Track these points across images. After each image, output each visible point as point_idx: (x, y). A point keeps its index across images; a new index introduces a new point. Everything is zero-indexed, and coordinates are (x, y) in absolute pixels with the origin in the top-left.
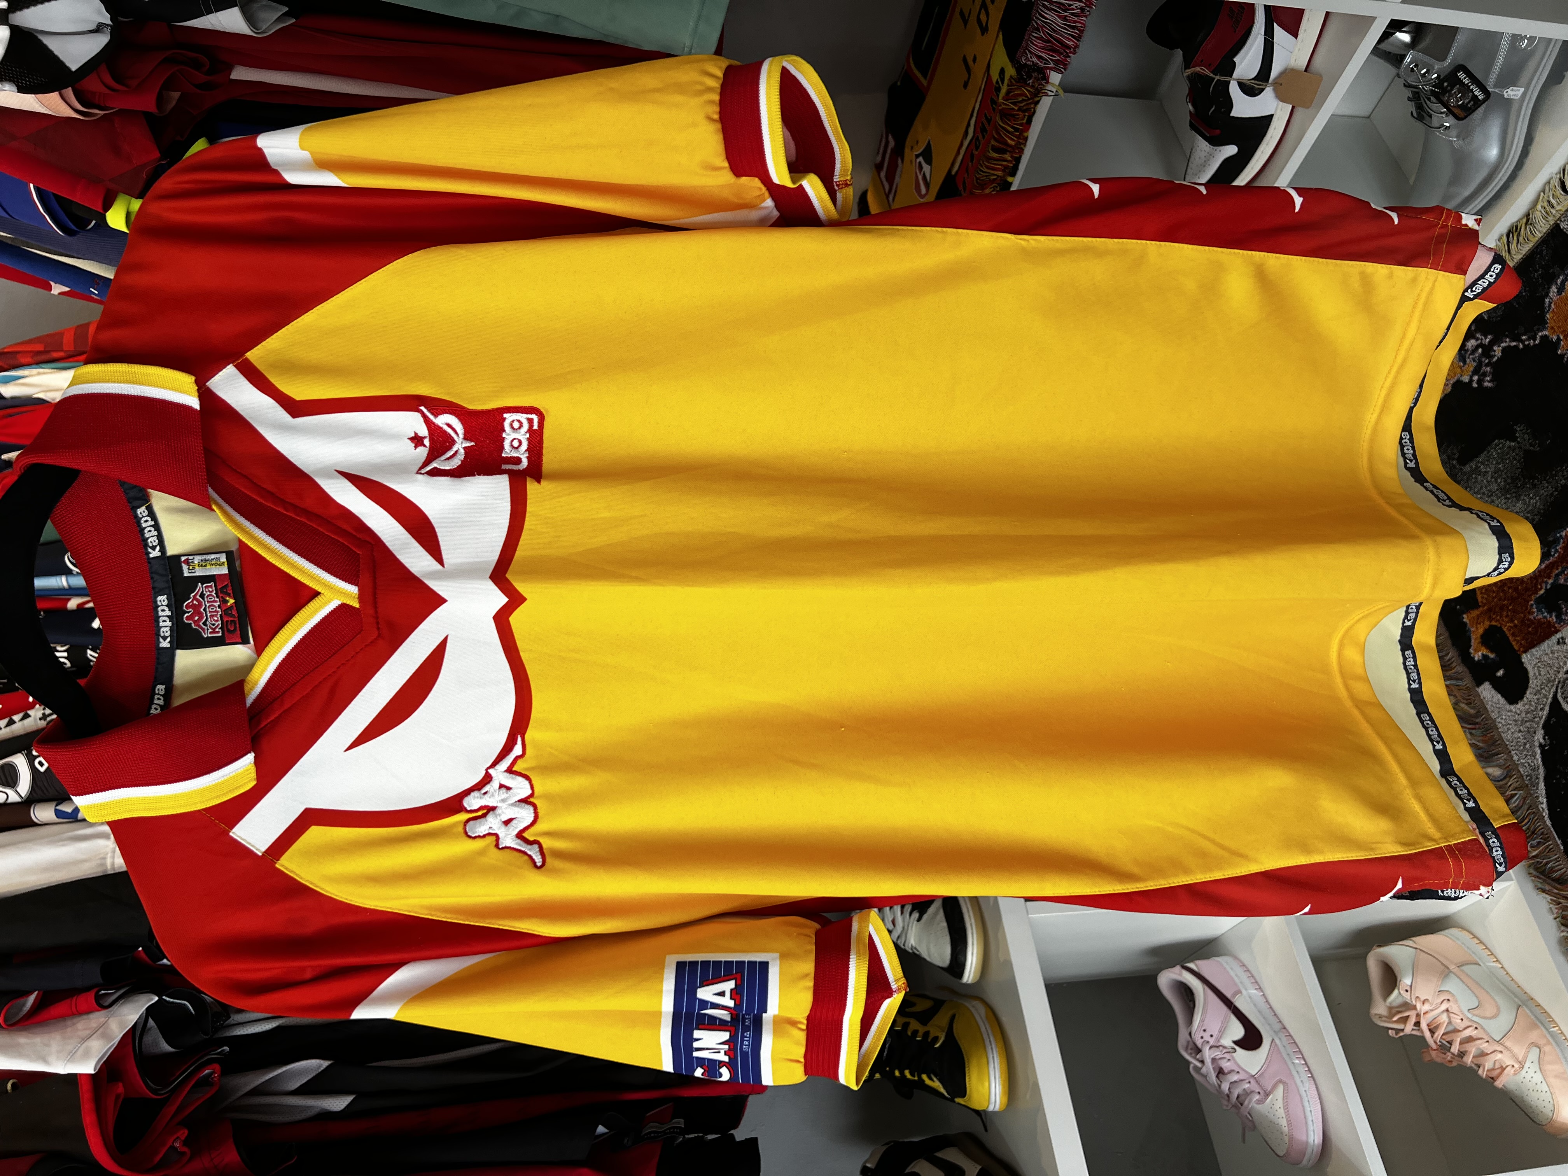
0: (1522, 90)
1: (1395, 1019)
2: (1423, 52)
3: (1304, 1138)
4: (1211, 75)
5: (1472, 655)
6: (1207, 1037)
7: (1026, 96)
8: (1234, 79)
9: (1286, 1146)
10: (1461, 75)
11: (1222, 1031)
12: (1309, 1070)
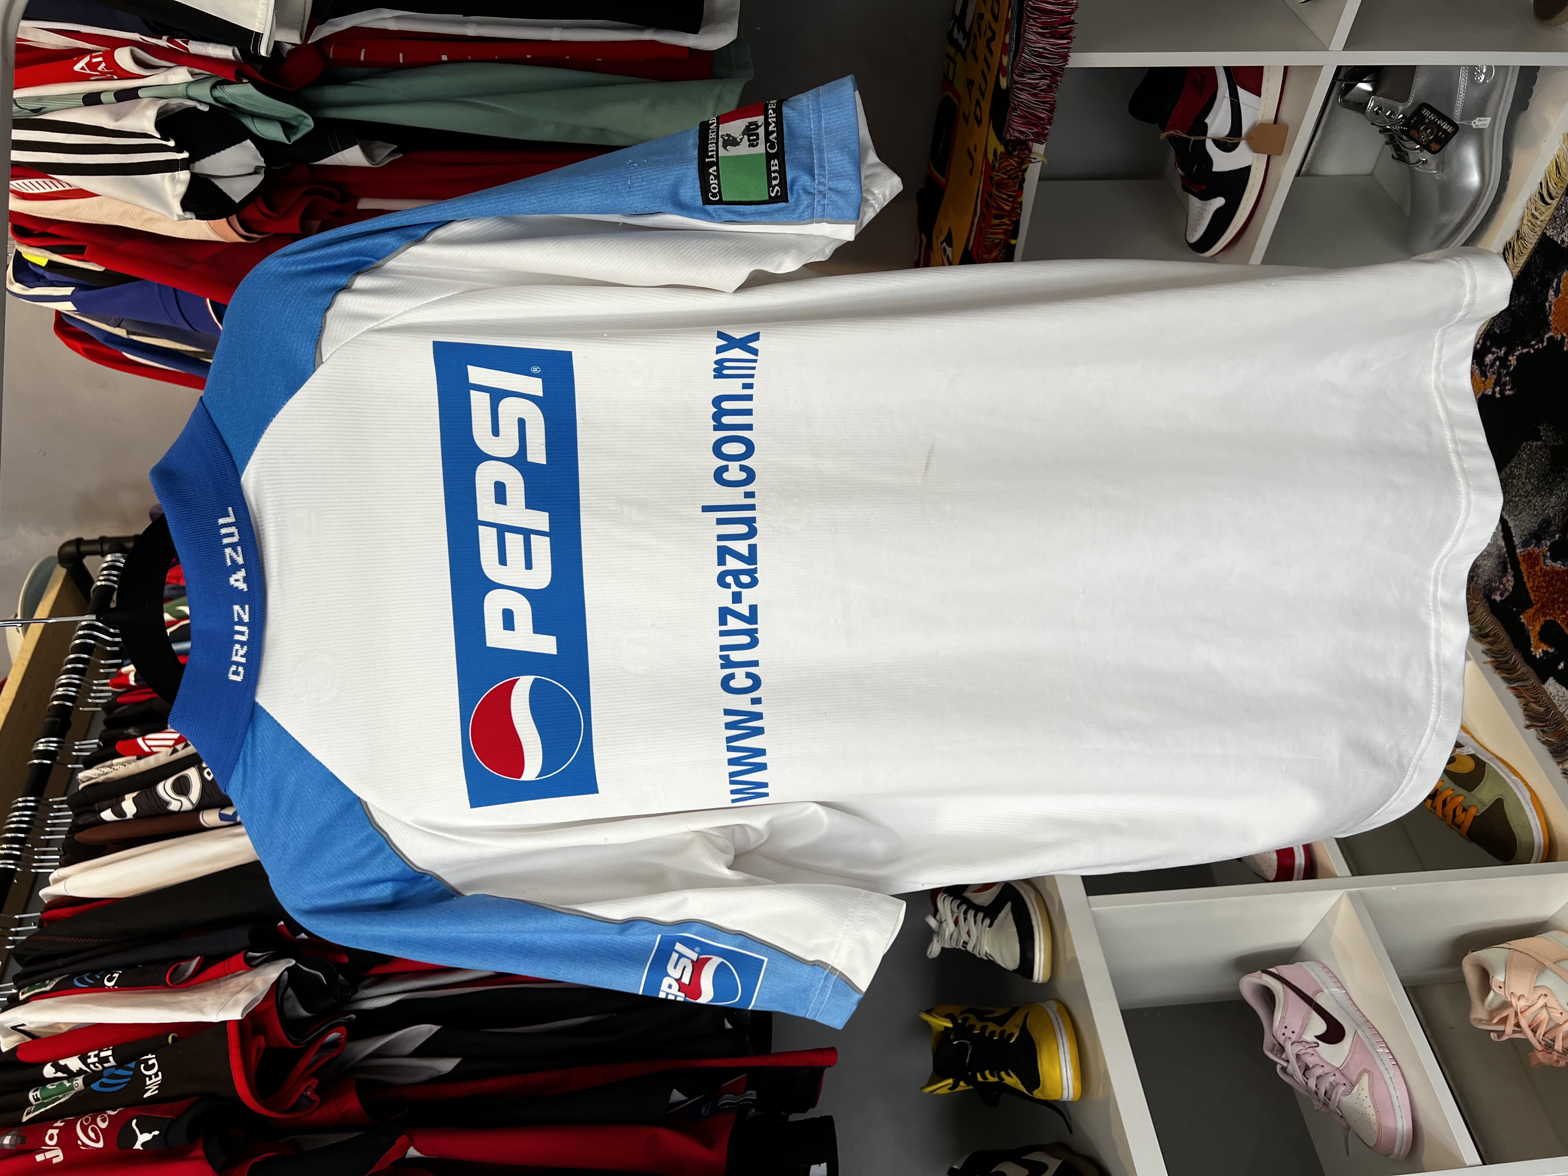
0: (1489, 119)
1: (1495, 1021)
2: (1385, 96)
3: (1391, 1125)
4: (1184, 136)
5: (1533, 654)
6: (1288, 1033)
7: (1014, 166)
8: (1209, 138)
9: (1376, 1134)
10: (1426, 112)
11: (1304, 1027)
12: (1394, 1058)
